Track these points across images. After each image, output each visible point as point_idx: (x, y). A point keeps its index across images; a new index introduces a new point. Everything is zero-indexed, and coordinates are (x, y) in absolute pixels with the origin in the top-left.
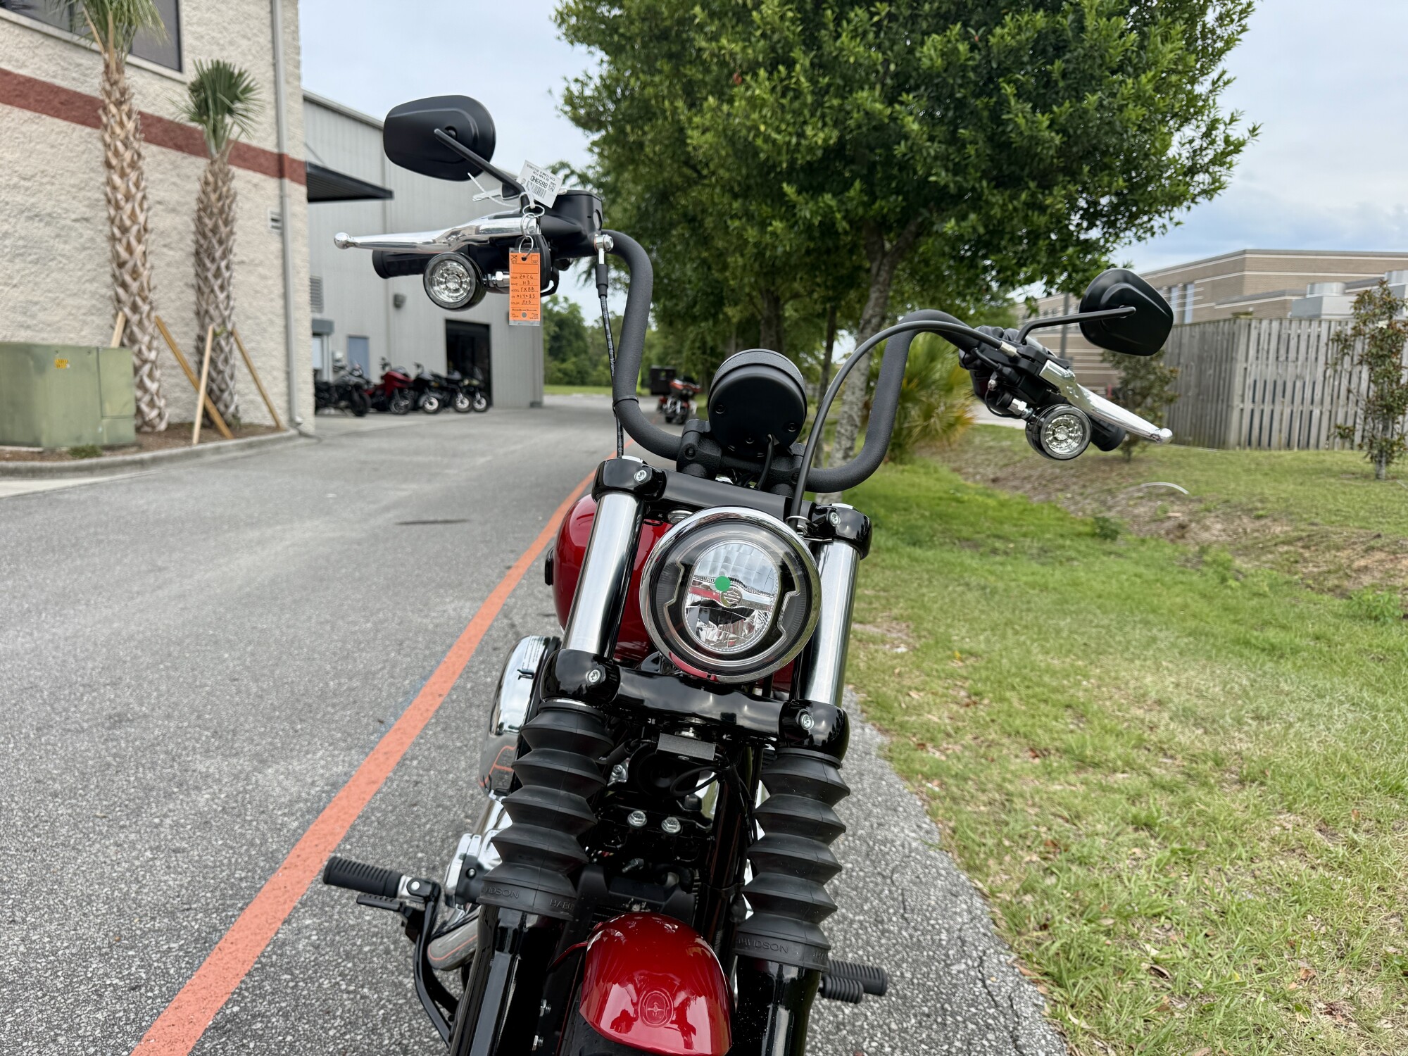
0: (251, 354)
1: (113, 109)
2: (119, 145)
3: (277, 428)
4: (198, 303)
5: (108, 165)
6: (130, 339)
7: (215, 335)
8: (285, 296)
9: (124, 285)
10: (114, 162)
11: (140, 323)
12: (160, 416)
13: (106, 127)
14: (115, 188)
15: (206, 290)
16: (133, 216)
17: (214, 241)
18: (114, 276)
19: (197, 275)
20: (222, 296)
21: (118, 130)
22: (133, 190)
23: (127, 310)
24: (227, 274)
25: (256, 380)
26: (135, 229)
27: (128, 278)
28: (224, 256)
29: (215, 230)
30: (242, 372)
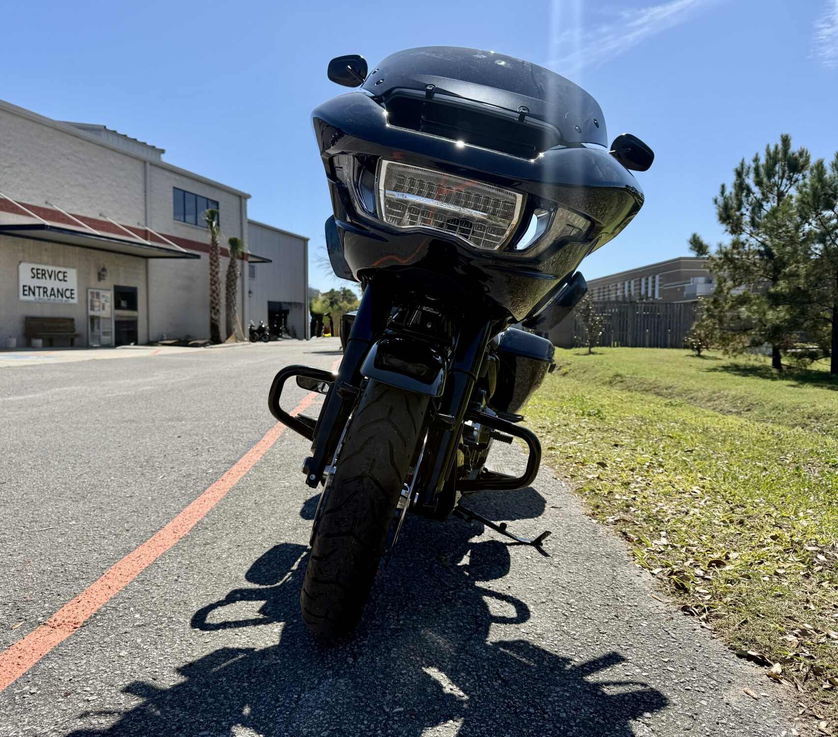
1: (214, 249)
2: (215, 258)
4: (227, 302)
8: (243, 298)
10: (213, 263)
15: (229, 298)
16: (217, 279)
17: (232, 283)
20: (234, 300)
21: (215, 254)
22: (218, 271)
23: (214, 305)
24: (235, 293)
26: (218, 282)
27: (215, 296)
28: (235, 288)
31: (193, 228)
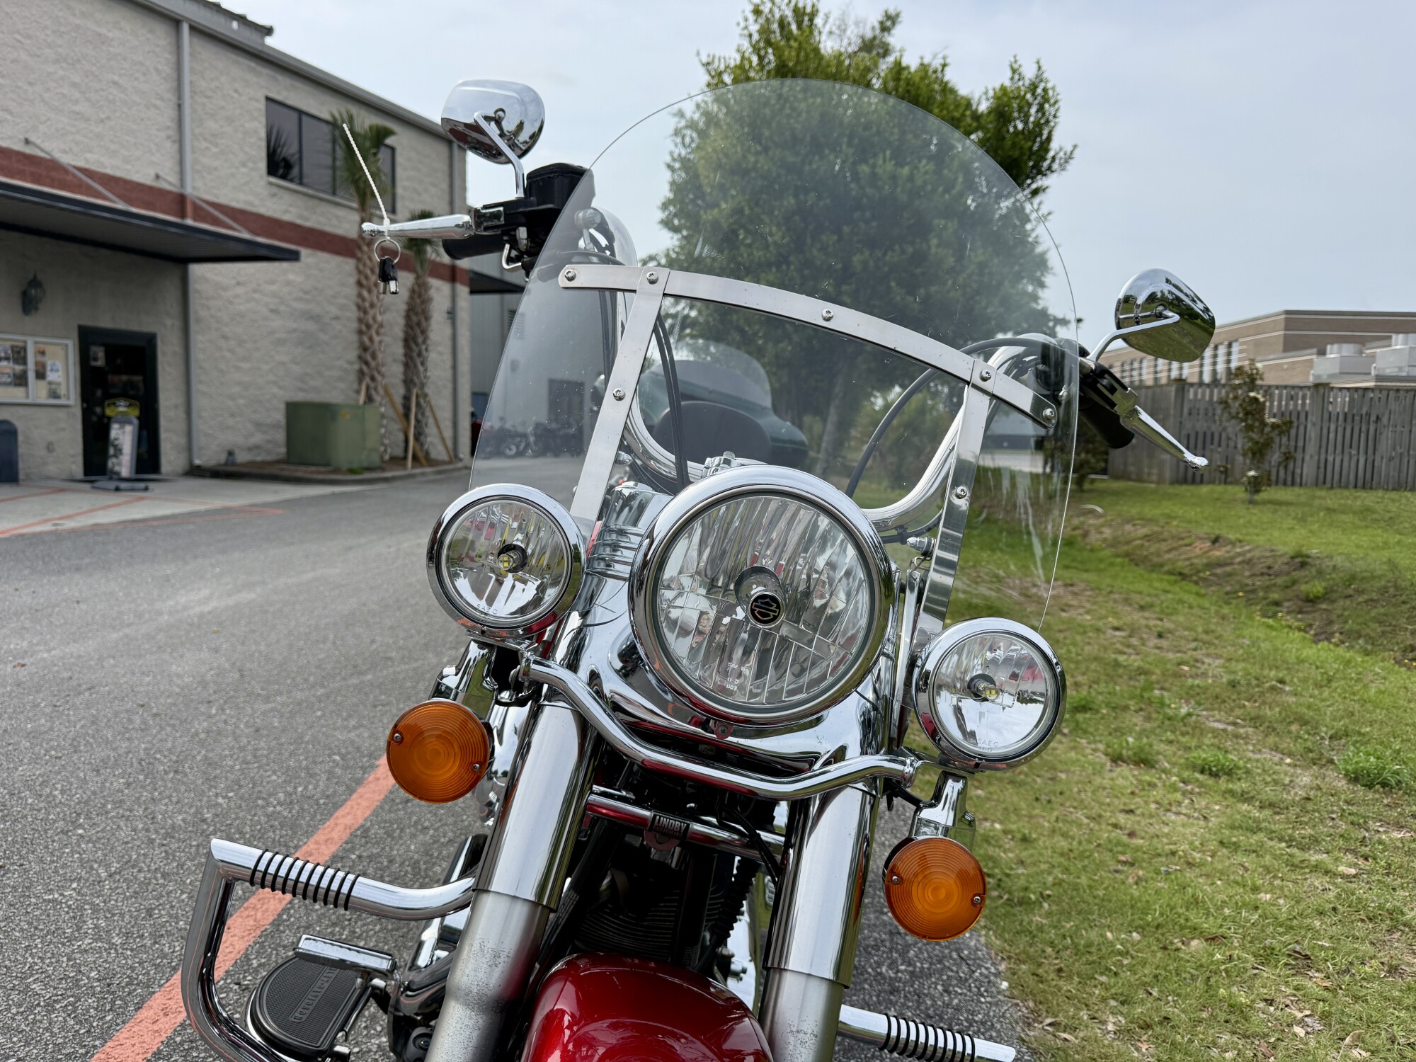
0: (435, 409)
1: (365, 248)
2: (368, 272)
3: (450, 462)
4: (405, 373)
5: (359, 284)
6: (369, 399)
7: (417, 396)
8: (454, 367)
9: (367, 363)
10: (364, 282)
11: (376, 389)
12: (385, 451)
13: (359, 260)
14: (363, 299)
15: (411, 364)
16: (374, 319)
17: (418, 332)
18: (360, 357)
19: (406, 355)
20: (421, 369)
21: (368, 262)
22: (375, 300)
23: (367, 380)
24: (424, 353)
25: (438, 426)
26: (375, 326)
27: (369, 358)
28: (424, 342)
29: (419, 324)
30: (431, 421)
31: (321, 199)
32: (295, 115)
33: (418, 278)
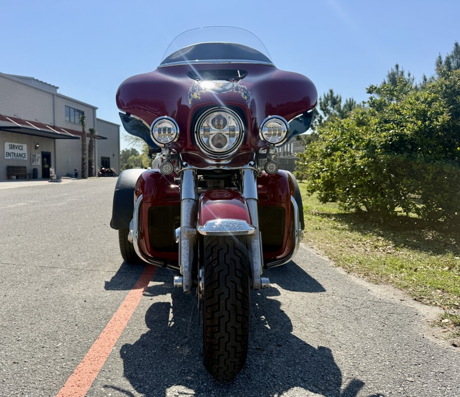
4: (89, 158)
10: (83, 140)
14: (83, 144)
17: (91, 150)
19: (89, 154)
20: (92, 157)
28: (93, 152)
31: (74, 124)
32: (68, 108)
33: (91, 139)
